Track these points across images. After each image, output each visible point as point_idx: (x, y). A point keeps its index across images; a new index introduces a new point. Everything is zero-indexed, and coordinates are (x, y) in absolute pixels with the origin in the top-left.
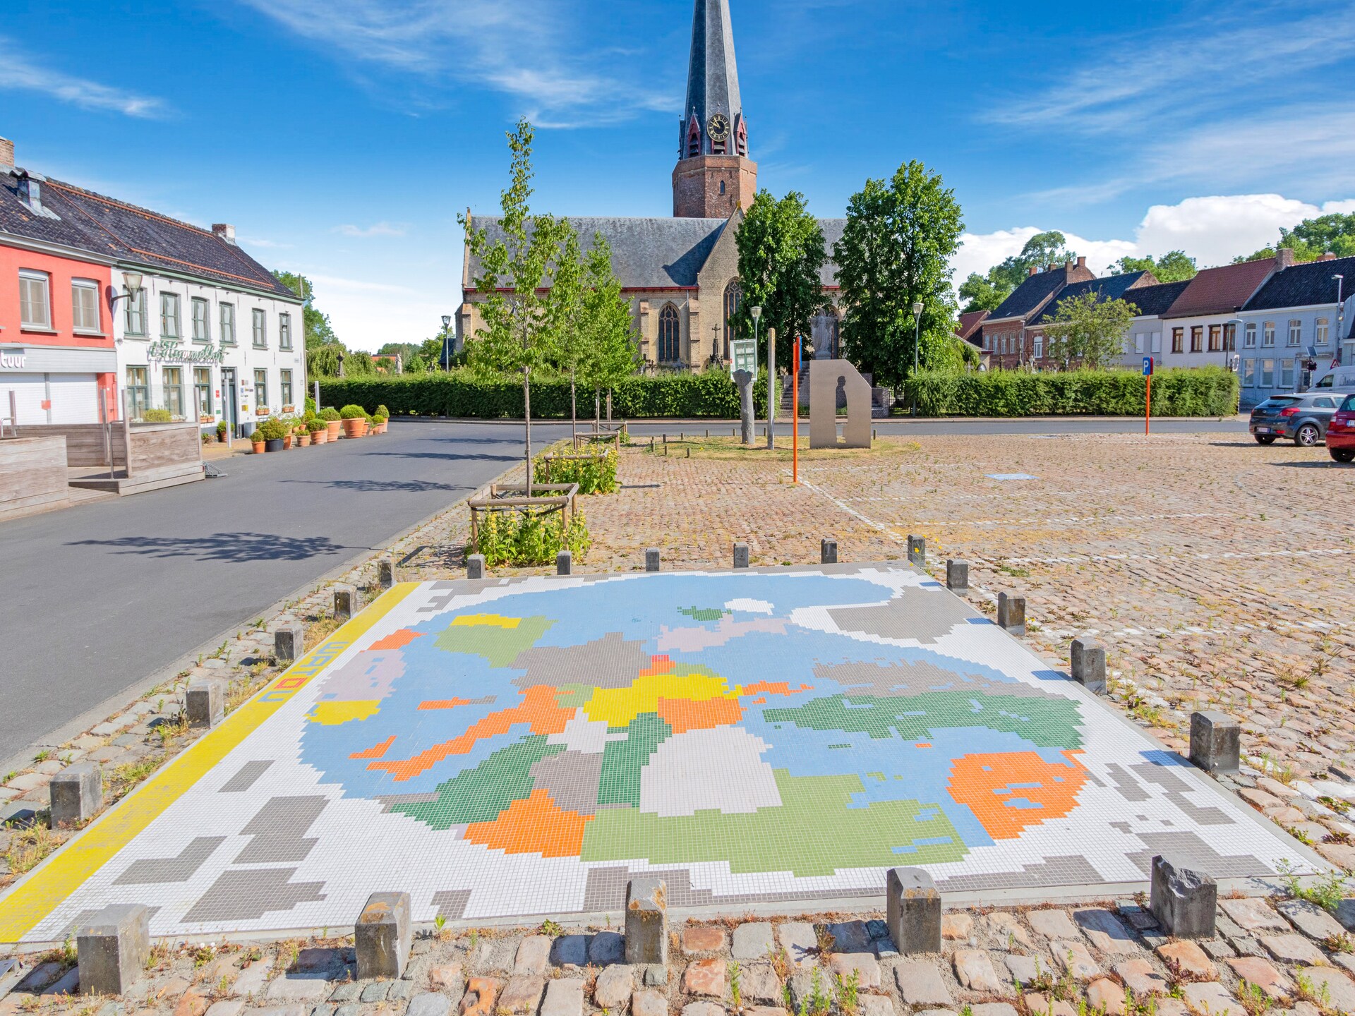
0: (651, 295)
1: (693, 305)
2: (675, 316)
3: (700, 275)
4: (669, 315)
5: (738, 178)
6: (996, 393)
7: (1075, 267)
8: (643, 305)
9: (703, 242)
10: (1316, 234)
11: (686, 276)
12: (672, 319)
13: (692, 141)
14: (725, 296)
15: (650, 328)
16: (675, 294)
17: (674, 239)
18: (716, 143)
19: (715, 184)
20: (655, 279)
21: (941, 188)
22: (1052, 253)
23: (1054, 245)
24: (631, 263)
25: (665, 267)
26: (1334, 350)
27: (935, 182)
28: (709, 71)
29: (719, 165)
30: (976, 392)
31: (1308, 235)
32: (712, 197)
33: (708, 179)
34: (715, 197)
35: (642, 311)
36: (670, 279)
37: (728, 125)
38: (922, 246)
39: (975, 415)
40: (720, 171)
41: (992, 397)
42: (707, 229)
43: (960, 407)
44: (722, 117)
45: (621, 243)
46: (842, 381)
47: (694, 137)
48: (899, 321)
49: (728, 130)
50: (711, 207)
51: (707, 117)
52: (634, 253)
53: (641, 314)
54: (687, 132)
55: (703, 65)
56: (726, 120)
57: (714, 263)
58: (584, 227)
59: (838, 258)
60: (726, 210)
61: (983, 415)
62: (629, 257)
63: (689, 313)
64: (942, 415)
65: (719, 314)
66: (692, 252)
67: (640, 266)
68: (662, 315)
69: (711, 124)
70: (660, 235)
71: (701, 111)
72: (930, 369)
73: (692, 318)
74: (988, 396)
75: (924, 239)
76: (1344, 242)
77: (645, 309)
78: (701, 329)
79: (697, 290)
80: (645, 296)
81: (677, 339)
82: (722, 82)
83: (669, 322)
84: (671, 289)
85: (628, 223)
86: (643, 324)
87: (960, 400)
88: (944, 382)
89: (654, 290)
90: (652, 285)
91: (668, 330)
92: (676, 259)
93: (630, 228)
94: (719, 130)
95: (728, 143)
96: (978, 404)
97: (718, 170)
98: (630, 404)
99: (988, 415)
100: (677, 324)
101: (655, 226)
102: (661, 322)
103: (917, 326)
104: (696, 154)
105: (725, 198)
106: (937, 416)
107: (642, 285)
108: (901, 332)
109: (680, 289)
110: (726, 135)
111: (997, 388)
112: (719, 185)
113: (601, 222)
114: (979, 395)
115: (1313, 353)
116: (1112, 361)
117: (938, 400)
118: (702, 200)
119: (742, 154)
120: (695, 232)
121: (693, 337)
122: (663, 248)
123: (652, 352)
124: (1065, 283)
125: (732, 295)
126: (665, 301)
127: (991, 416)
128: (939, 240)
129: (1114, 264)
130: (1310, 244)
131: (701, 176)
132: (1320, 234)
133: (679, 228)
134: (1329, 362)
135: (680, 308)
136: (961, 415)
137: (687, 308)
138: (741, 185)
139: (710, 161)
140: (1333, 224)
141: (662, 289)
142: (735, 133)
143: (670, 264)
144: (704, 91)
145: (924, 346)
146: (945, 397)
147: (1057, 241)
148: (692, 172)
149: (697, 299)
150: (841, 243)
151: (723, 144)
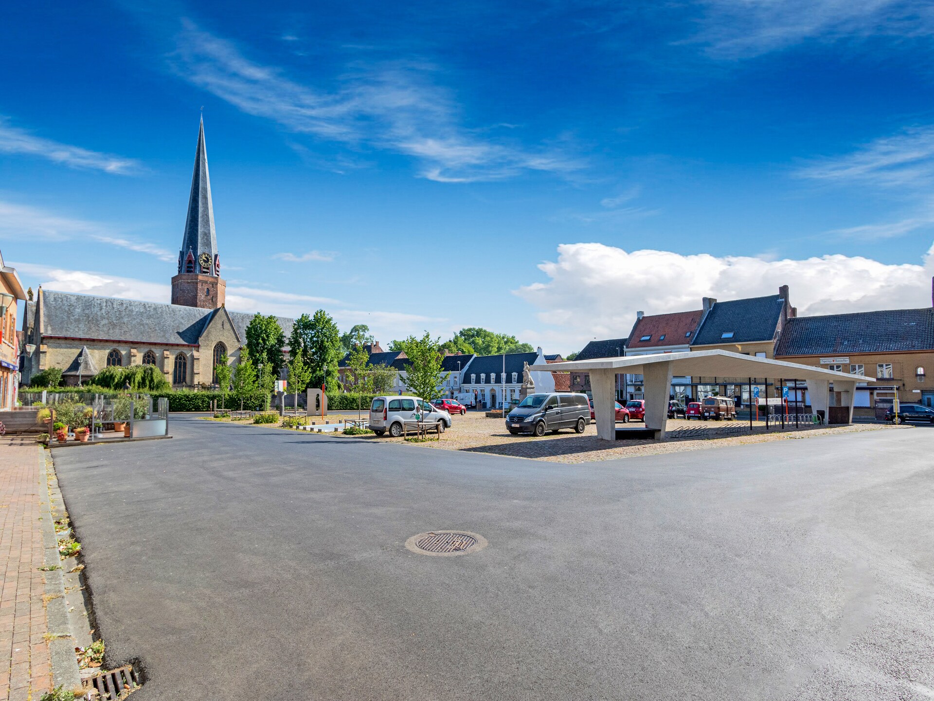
0: (170, 347)
1: (196, 354)
2: (184, 359)
3: (200, 339)
4: (180, 359)
5: (217, 288)
6: (353, 401)
7: (375, 345)
8: (166, 352)
9: (200, 321)
10: (467, 335)
11: (191, 339)
12: (182, 361)
13: (188, 264)
14: (214, 351)
15: (170, 365)
16: (185, 348)
17: (182, 318)
18: (204, 268)
19: (204, 290)
20: (172, 338)
21: (333, 322)
22: (363, 335)
23: (364, 331)
24: (157, 329)
25: (178, 333)
26: (459, 388)
27: (330, 320)
28: (200, 230)
29: (207, 280)
30: (346, 400)
31: (464, 335)
32: (201, 296)
33: (199, 286)
34: (203, 296)
35: (165, 356)
36: (181, 340)
37: (211, 259)
38: (326, 344)
39: (346, 410)
40: (207, 283)
41: (352, 402)
42: (202, 314)
43: (341, 406)
44: (208, 255)
45: (149, 317)
46: (318, 395)
47: (190, 262)
48: (318, 372)
49: (211, 262)
50: (200, 301)
51: (199, 252)
52: (158, 324)
53: (164, 358)
54: (186, 258)
55: (197, 225)
56: (210, 257)
57: (209, 333)
58: (125, 305)
59: (290, 344)
60: (209, 304)
61: (348, 409)
62: (156, 325)
63: (193, 359)
64: (334, 410)
65: (211, 360)
66: (193, 326)
67: (163, 331)
68: (176, 358)
69: (201, 258)
70: (174, 315)
71: (195, 249)
72: (330, 391)
73: (195, 362)
74: (350, 402)
75: (327, 342)
76: (476, 340)
77: (167, 355)
78: (200, 367)
79: (199, 346)
80: (167, 348)
81: (185, 372)
82: (208, 236)
83: (180, 363)
84: (183, 345)
85: (153, 306)
86: (165, 363)
87: (340, 404)
88: (335, 396)
89: (173, 345)
90: (171, 342)
91: (180, 367)
92: (185, 329)
93: (155, 309)
94: (207, 261)
95: (211, 269)
96: (347, 405)
97: (206, 282)
98: (200, 404)
99: (350, 409)
100: (185, 364)
101: (171, 309)
102: (176, 363)
103: (325, 375)
104: (191, 272)
105: (209, 297)
106: (332, 410)
107: (165, 341)
108: (318, 377)
109: (188, 346)
110: (210, 265)
111: (353, 399)
112: (206, 290)
113: (136, 304)
114: (347, 402)
115: (453, 389)
116: (390, 390)
117: (333, 404)
118: (195, 297)
119: (218, 275)
120: (195, 315)
121: (195, 371)
122: (176, 322)
123: (169, 379)
124: (371, 353)
125: (218, 351)
126: (179, 351)
127: (351, 410)
128: (332, 342)
129: (390, 343)
130: (465, 339)
131: (195, 284)
132: (468, 335)
133: (185, 312)
134: (458, 392)
135: (188, 355)
136: (341, 409)
137: (192, 356)
138: (219, 292)
139: (201, 277)
140: (473, 332)
141: (178, 345)
142: (215, 264)
143: (181, 331)
144: (198, 239)
145: (327, 382)
146: (335, 402)
147: (365, 329)
148: (189, 281)
149: (198, 351)
150: (291, 338)
151: (208, 269)
